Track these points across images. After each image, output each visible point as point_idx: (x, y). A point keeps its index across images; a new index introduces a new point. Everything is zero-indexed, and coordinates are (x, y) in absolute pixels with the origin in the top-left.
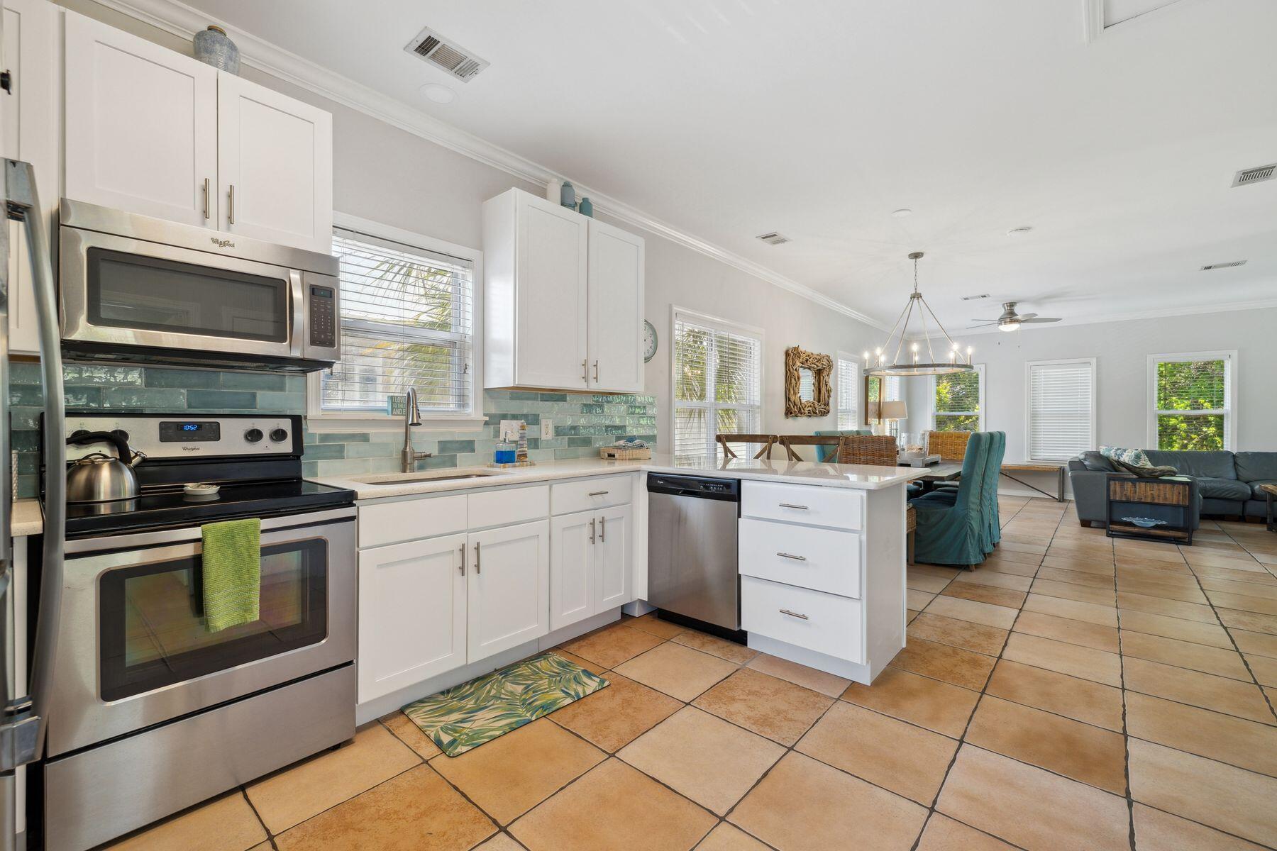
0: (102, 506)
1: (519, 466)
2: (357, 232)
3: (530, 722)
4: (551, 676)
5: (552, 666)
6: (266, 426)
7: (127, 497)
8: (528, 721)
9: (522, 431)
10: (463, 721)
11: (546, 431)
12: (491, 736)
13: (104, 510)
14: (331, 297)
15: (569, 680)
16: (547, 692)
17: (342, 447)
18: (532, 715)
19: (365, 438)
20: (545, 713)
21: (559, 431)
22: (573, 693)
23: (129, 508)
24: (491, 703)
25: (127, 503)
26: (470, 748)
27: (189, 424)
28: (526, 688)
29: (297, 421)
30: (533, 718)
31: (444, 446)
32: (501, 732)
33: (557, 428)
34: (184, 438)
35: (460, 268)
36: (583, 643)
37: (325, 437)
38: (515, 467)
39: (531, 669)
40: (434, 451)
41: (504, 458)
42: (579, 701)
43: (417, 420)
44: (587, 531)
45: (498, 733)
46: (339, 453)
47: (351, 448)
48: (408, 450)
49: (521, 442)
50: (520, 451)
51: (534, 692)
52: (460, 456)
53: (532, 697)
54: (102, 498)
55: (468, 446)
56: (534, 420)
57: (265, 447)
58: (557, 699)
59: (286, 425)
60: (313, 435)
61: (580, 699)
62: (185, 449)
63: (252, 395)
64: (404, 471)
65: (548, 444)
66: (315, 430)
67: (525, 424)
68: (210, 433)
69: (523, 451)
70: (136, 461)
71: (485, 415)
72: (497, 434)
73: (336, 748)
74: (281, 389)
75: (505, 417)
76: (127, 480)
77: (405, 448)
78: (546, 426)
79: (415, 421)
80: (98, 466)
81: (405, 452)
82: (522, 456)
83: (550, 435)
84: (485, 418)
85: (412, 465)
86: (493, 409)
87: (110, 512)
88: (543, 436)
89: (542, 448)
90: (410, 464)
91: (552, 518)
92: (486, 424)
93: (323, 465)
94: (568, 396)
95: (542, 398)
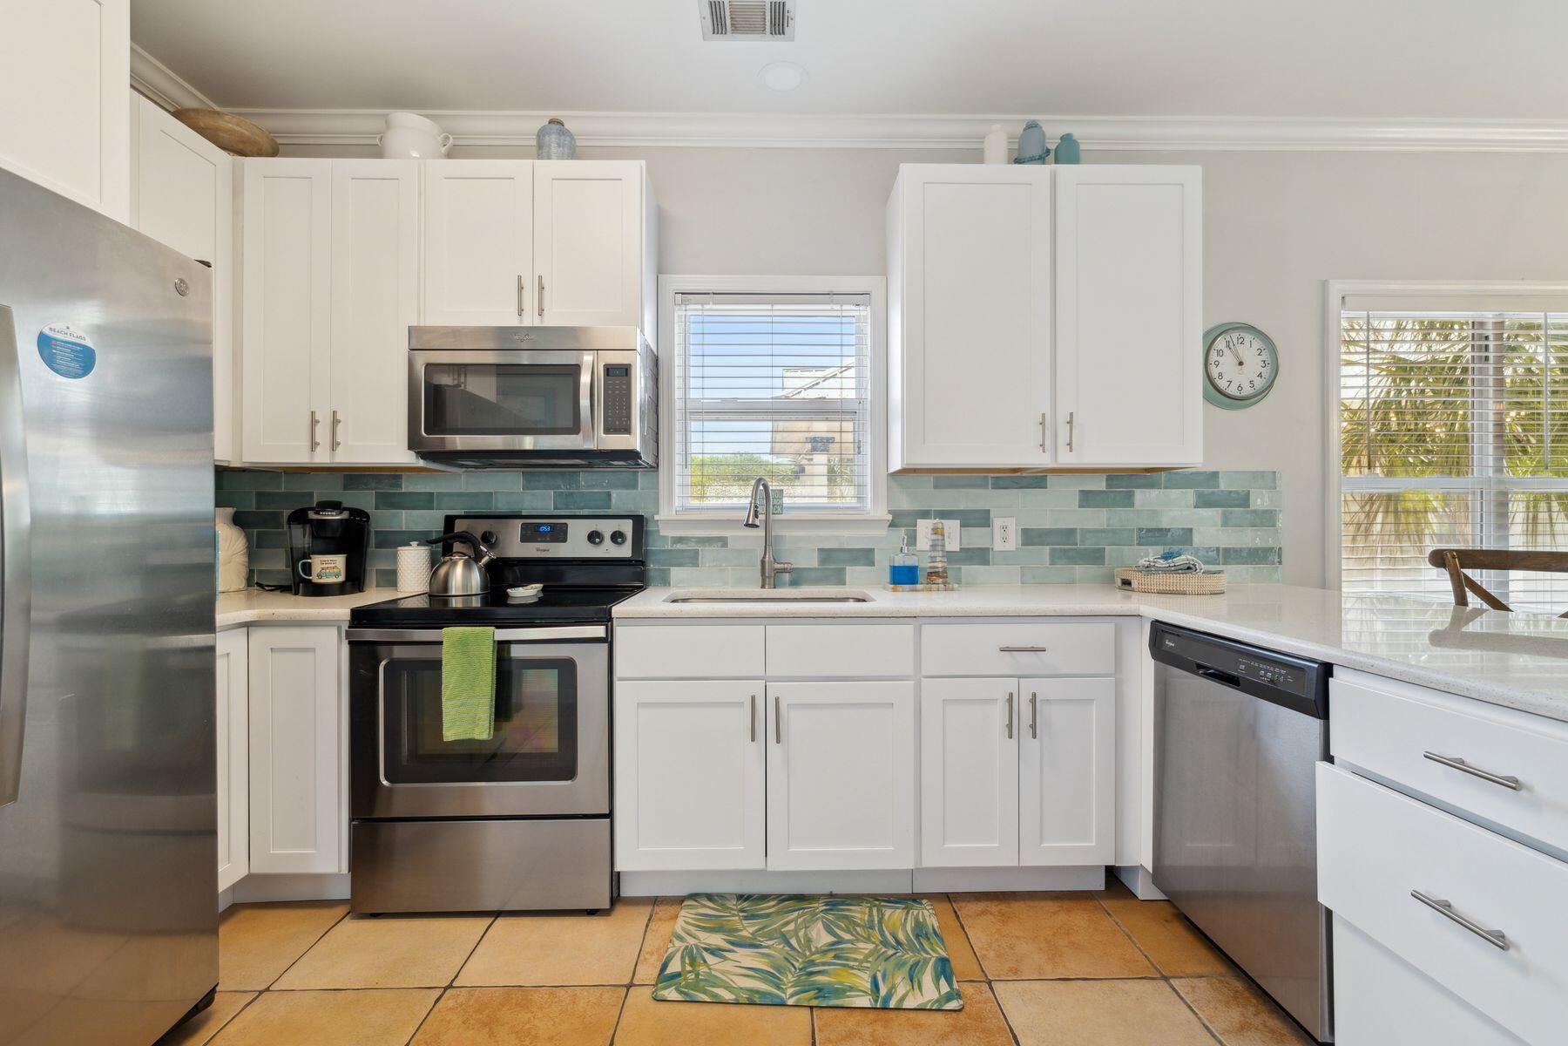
0: (454, 599)
1: (923, 590)
2: (714, 294)
3: (783, 1005)
4: (885, 943)
5: (904, 925)
6: (607, 527)
7: (474, 593)
8: (778, 1001)
9: (935, 537)
10: (715, 951)
11: (1004, 536)
12: (715, 995)
13: (456, 603)
14: (627, 375)
15: (900, 965)
16: (852, 968)
17: (697, 552)
18: (792, 996)
19: (723, 541)
20: (814, 1003)
21: (1030, 537)
22: (883, 991)
23: (476, 603)
24: (770, 943)
25: (474, 598)
26: (680, 997)
27: (543, 524)
28: (834, 944)
29: (639, 522)
30: (791, 1002)
31: (826, 555)
32: (733, 997)
33: (1025, 532)
34: (539, 539)
35: (854, 308)
36: (994, 907)
37: (679, 541)
38: (916, 591)
39: (871, 915)
40: (814, 563)
41: (904, 576)
42: (882, 1013)
43: (754, 520)
44: (998, 714)
45: (728, 996)
46: (693, 559)
47: (707, 554)
48: (766, 558)
49: (933, 554)
50: (931, 568)
51: (836, 957)
52: (852, 571)
53: (830, 964)
54: (453, 593)
55: (865, 557)
56: (981, 519)
57: (608, 550)
58: (851, 989)
59: (627, 527)
60: (665, 537)
61: (885, 1008)
62: (539, 549)
63: (609, 495)
64: (763, 587)
65: (1008, 558)
66: (667, 532)
67: (940, 526)
68: (559, 534)
69: (935, 567)
70: (485, 560)
71: (890, 512)
72: (912, 539)
73: (592, 913)
74: (635, 486)
75: (925, 514)
76: (476, 578)
77: (764, 557)
78: (1005, 528)
79: (750, 522)
80: (455, 564)
81: (763, 562)
82: (933, 574)
83: (1012, 542)
84: (890, 517)
85: (772, 579)
86: (905, 504)
87: (459, 605)
88: (998, 546)
89: (993, 565)
90: (769, 577)
91: (923, 679)
92: (893, 525)
93: (676, 573)
94: (1050, 479)
95: (997, 484)
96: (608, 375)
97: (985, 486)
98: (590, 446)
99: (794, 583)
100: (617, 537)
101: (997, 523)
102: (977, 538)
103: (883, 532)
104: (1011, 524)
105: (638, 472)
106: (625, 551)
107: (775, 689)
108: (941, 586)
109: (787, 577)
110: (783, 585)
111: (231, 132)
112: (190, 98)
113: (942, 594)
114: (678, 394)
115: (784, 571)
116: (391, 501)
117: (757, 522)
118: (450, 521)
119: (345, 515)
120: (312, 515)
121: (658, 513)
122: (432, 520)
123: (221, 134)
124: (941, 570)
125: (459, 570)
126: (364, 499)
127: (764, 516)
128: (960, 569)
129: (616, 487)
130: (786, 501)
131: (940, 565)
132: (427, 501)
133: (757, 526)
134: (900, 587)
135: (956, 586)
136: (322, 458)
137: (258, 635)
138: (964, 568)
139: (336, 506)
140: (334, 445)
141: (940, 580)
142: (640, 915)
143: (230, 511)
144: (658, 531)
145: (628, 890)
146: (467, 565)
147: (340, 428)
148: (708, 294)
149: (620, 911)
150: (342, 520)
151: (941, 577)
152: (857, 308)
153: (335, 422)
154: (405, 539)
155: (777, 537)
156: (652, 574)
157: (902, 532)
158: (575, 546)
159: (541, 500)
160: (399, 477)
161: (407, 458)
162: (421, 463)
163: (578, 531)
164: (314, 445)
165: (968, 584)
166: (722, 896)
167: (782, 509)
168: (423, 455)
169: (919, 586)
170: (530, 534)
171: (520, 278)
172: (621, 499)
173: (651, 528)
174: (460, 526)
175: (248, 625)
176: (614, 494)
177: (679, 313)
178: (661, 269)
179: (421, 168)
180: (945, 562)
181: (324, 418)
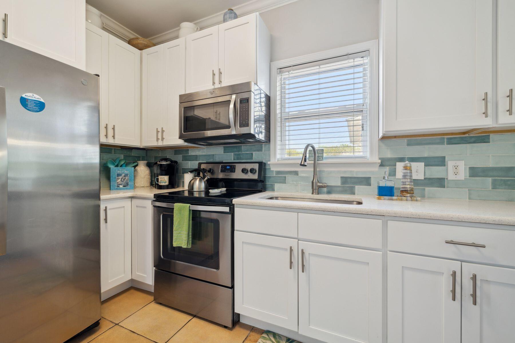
0: (195, 192)
1: (397, 200)
2: (293, 66)
6: (249, 167)
7: (202, 190)
9: (405, 171)
11: (455, 172)
13: (196, 195)
14: (248, 102)
17: (285, 177)
19: (296, 173)
21: (476, 172)
23: (203, 195)
25: (202, 192)
27: (228, 166)
29: (262, 165)
31: (345, 180)
33: (472, 169)
34: (226, 171)
35: (360, 59)
37: (278, 172)
38: (392, 200)
40: (339, 183)
43: (304, 163)
44: (445, 282)
46: (284, 181)
47: (289, 178)
48: (314, 181)
49: (404, 180)
50: (403, 188)
52: (357, 188)
54: (195, 190)
55: (366, 181)
57: (249, 176)
59: (256, 167)
60: (273, 171)
62: (226, 175)
63: (252, 154)
64: (313, 193)
65: (458, 184)
66: (274, 169)
67: (409, 165)
68: (232, 169)
69: (405, 188)
70: (206, 178)
71: (380, 159)
72: (393, 173)
73: (226, 327)
74: (261, 150)
75: (402, 160)
76: (203, 185)
77: (313, 180)
78: (456, 167)
79: (302, 164)
80: (196, 179)
81: (313, 182)
82: (404, 191)
83: (463, 174)
84: (380, 161)
85: (317, 190)
86: (389, 154)
88: (451, 177)
89: (448, 187)
90: (315, 189)
91: (388, 252)
92: (382, 165)
93: (277, 186)
94: (492, 136)
95: (450, 142)
96: (241, 103)
97: (442, 143)
98: (234, 133)
99: (329, 193)
100: (252, 171)
101: (450, 164)
102: (436, 172)
103: (376, 169)
104: (462, 165)
105: (262, 144)
106: (255, 177)
107: (303, 245)
108: (409, 198)
109: (325, 190)
110: (323, 193)
111: (142, 44)
112: (132, 35)
113: (410, 203)
114: (278, 111)
115: (324, 187)
116: (186, 158)
117: (306, 164)
118: (200, 164)
119: (168, 163)
120: (158, 163)
121: (270, 161)
122: (194, 165)
123: (139, 45)
124: (409, 189)
125: (197, 182)
126: (179, 158)
127: (313, 161)
128: (424, 189)
129: (255, 151)
130: (325, 155)
131: (408, 186)
132: (196, 158)
133: (306, 166)
134: (382, 197)
135: (419, 199)
136: (160, 144)
137: (134, 201)
138: (427, 189)
139: (166, 160)
140: (163, 139)
141: (409, 195)
142: (245, 333)
143: (146, 162)
144: (270, 168)
145: (242, 320)
146: (200, 181)
147: (164, 133)
148: (291, 67)
149: (237, 329)
151: (410, 193)
152: (362, 59)
153: (163, 131)
154: (185, 171)
155: (320, 171)
156: (268, 186)
157: (387, 169)
158: (238, 175)
159: (230, 157)
160: (188, 150)
161: (181, 142)
162: (186, 144)
163: (239, 168)
164: (158, 139)
165: (429, 198)
167: (322, 158)
168: (186, 141)
169: (394, 198)
170: (224, 169)
171: (213, 71)
172: (257, 156)
173: (267, 167)
174: (203, 166)
175: (132, 198)
176: (254, 153)
177: (278, 78)
178: (272, 60)
179: (186, 39)
180: (412, 185)
181: (160, 130)
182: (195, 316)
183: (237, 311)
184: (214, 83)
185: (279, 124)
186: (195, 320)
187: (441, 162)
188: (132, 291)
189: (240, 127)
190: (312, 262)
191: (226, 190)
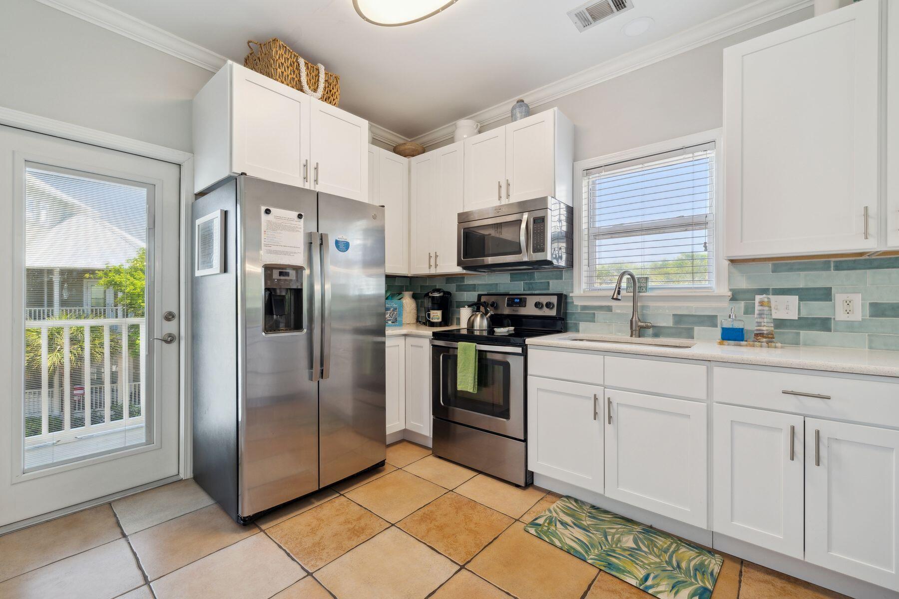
0: (476, 331)
1: (747, 346)
2: (606, 166)
3: (585, 561)
4: (669, 563)
5: (690, 561)
6: (545, 300)
7: (484, 329)
8: (583, 558)
9: (761, 308)
10: (563, 523)
11: (848, 308)
12: (553, 541)
13: (477, 333)
14: (543, 222)
15: (670, 577)
16: (637, 564)
17: (594, 314)
18: (591, 559)
19: (609, 309)
20: (603, 568)
22: (650, 582)
23: (485, 333)
24: (595, 532)
25: (484, 331)
26: (535, 534)
27: (517, 298)
28: (634, 549)
29: (562, 298)
30: (590, 561)
31: (679, 319)
32: (560, 545)
34: (514, 305)
35: (702, 153)
37: (585, 308)
38: (740, 345)
39: (670, 546)
40: (668, 322)
41: (733, 335)
42: (642, 593)
43: (617, 296)
44: (783, 440)
45: (558, 543)
46: (592, 319)
47: (600, 315)
48: (634, 319)
49: (759, 320)
50: (757, 330)
51: (629, 555)
52: (698, 330)
53: (624, 556)
54: (476, 329)
55: (711, 321)
57: (546, 312)
58: (629, 572)
59: (554, 300)
60: (577, 306)
61: (644, 591)
62: (514, 310)
63: (549, 283)
64: (631, 336)
65: (851, 327)
66: (578, 303)
67: (766, 300)
68: (522, 303)
69: (760, 330)
70: (489, 314)
71: (731, 290)
72: (749, 310)
73: (517, 486)
74: (561, 278)
75: (764, 291)
76: (485, 323)
77: (632, 318)
78: (848, 303)
79: (615, 297)
80: (477, 315)
81: (631, 321)
82: (759, 335)
83: (858, 315)
84: (730, 294)
85: (637, 332)
86: (743, 284)
87: (478, 334)
88: (840, 315)
89: (836, 331)
90: (636, 330)
91: (714, 403)
92: (734, 298)
93: (582, 325)
95: (839, 267)
96: (535, 224)
97: (828, 269)
98: (526, 259)
99: (656, 335)
100: (549, 305)
101: (839, 298)
102: (817, 309)
103: (726, 304)
104: (857, 300)
105: (562, 271)
106: (553, 313)
107: (610, 393)
108: (764, 344)
109: (650, 331)
110: (649, 336)
111: (409, 149)
112: (399, 139)
113: (765, 350)
114: (584, 226)
115: (648, 327)
116: (461, 288)
117: (619, 297)
118: (480, 296)
119: (441, 294)
120: (430, 295)
121: (572, 292)
122: (472, 296)
123: (407, 151)
124: (765, 332)
125: (478, 319)
126: (452, 288)
127: (633, 293)
128: (798, 334)
129: (551, 279)
130: (650, 284)
131: (764, 328)
132: (473, 288)
133: (619, 300)
134: (726, 342)
135: (779, 345)
136: (433, 271)
137: (409, 339)
138: (802, 333)
139: (438, 291)
140: (436, 266)
141: (764, 340)
142: (538, 495)
143: (411, 293)
144: (573, 302)
145: (537, 482)
146: (482, 317)
147: (438, 258)
148: (602, 167)
149: (530, 490)
150: (440, 296)
151: (767, 338)
152: (705, 152)
153: (436, 256)
154: (461, 305)
155: (643, 307)
156: (570, 325)
157: (742, 304)
158: (529, 310)
159: (518, 287)
160: (464, 277)
161: (459, 270)
162: (464, 272)
163: (531, 301)
164: (430, 266)
165: (805, 345)
166: (583, 503)
167: (646, 289)
168: (464, 268)
169: (743, 343)
170: (511, 303)
171: (499, 182)
172: (555, 286)
173: (569, 300)
174: (483, 299)
175: (405, 335)
176: (551, 282)
177: (585, 183)
178: (575, 159)
179: (464, 143)
180: (772, 327)
181: (433, 255)
182: (480, 472)
183: (530, 468)
184: (500, 197)
185: (585, 243)
186: (480, 476)
187: (826, 294)
188: (405, 443)
189: (534, 251)
190: (621, 414)
191: (514, 330)
